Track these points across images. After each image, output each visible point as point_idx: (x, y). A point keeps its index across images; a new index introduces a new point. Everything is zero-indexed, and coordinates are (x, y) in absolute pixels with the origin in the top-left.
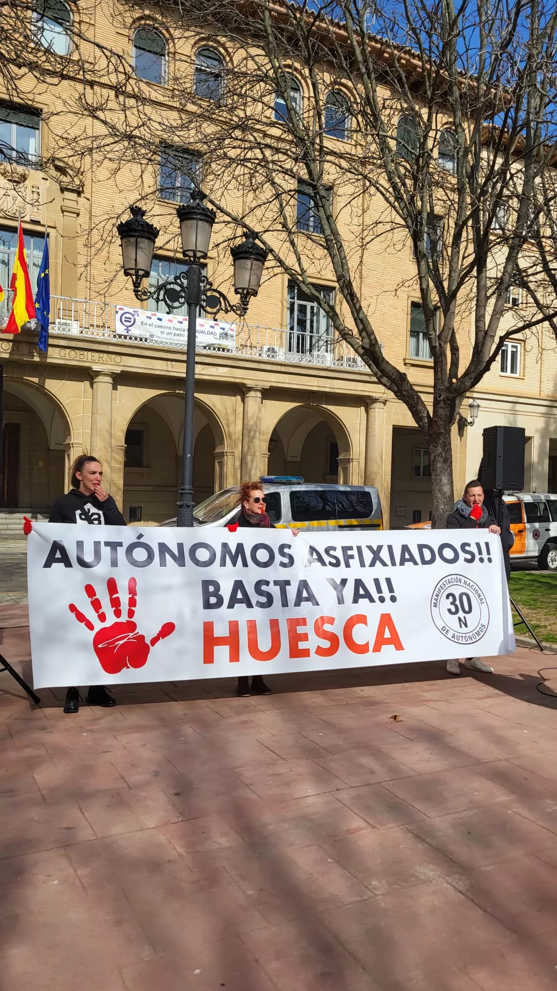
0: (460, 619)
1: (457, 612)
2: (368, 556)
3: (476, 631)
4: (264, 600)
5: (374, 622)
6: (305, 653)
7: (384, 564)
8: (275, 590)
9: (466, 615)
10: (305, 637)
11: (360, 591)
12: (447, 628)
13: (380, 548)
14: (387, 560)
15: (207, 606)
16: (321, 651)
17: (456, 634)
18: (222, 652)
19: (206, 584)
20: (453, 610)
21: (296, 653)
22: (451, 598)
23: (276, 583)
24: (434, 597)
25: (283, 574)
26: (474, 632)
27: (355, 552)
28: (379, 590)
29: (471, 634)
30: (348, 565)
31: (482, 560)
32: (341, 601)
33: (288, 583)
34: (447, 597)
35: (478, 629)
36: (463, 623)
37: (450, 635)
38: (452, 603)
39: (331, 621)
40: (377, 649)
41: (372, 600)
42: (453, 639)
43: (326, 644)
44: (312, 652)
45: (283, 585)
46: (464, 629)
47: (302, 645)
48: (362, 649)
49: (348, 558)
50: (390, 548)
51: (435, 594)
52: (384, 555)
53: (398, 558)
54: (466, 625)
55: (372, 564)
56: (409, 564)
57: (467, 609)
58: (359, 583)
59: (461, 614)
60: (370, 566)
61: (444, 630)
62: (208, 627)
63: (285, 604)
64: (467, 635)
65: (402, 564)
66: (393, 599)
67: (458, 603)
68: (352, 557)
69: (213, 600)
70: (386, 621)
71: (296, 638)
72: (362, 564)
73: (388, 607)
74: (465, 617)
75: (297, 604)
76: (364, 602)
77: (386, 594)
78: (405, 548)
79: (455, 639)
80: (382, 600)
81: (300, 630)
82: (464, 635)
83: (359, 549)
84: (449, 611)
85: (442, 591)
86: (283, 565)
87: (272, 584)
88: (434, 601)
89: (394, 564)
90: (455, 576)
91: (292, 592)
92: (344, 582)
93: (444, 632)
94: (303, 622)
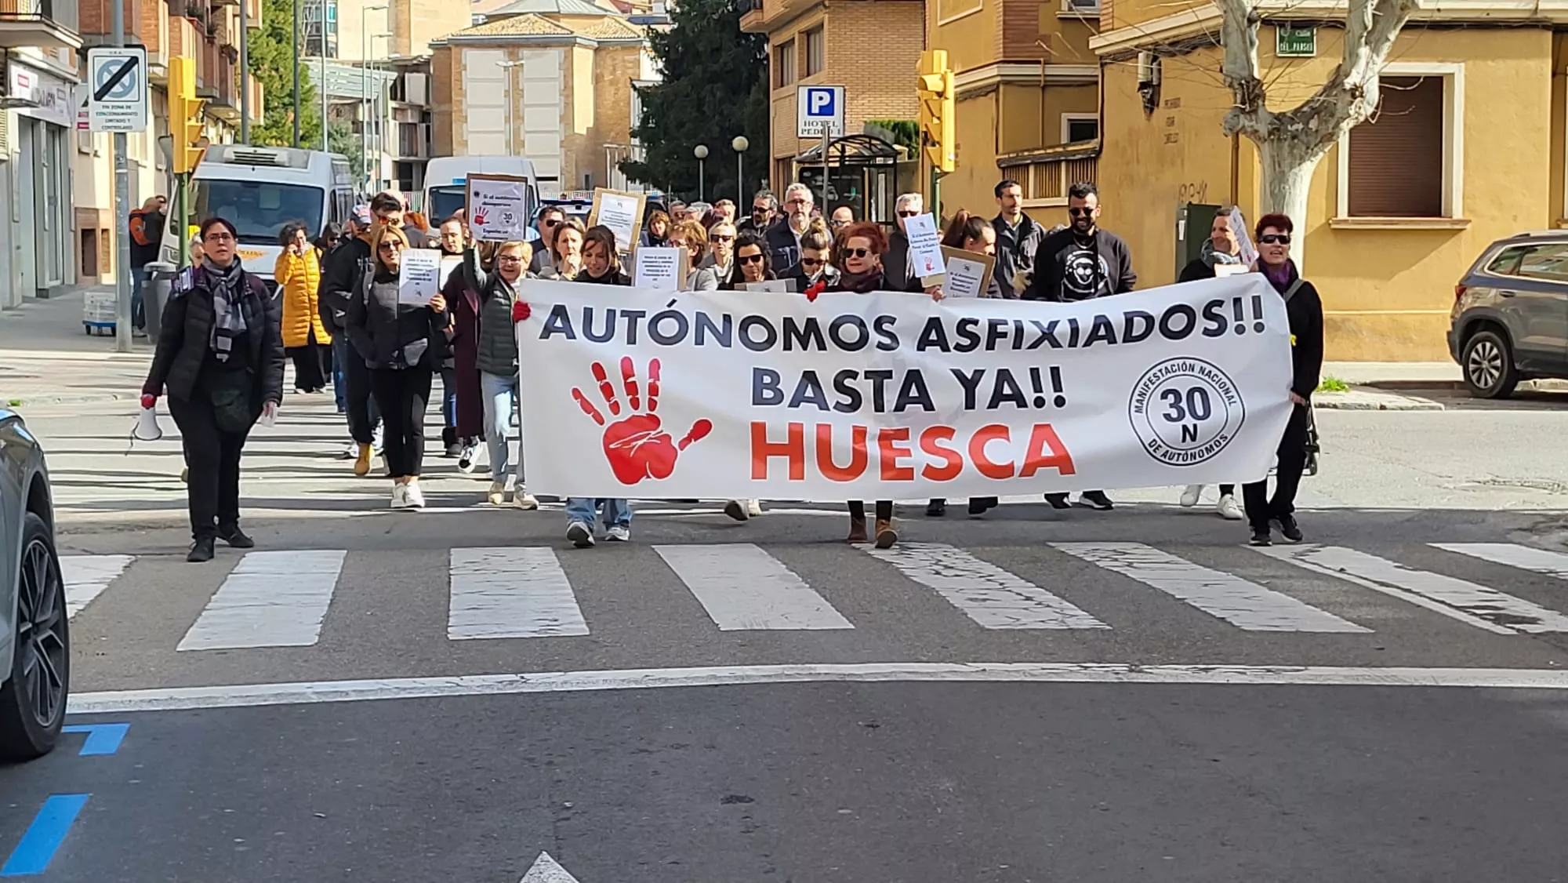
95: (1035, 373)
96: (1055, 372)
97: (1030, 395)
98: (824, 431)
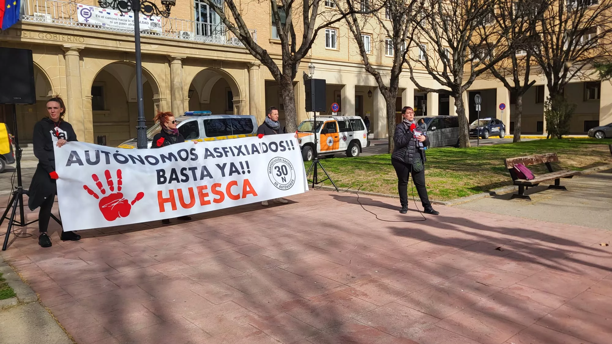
0: (282, 178)
1: (281, 175)
2: (236, 151)
3: (290, 183)
4: (184, 178)
5: (241, 184)
6: (208, 202)
7: (244, 154)
8: (189, 173)
9: (285, 176)
10: (207, 195)
11: (234, 170)
12: (277, 183)
13: (240, 147)
14: (245, 152)
15: (159, 182)
16: (216, 201)
17: (281, 185)
18: (168, 206)
19: (158, 172)
20: (279, 174)
21: (203, 203)
22: (277, 169)
23: (190, 169)
24: (269, 169)
25: (193, 164)
26: (289, 184)
27: (228, 150)
28: (243, 168)
29: (288, 185)
30: (227, 156)
31: (289, 149)
32: (223, 175)
33: (196, 168)
34: (275, 168)
35: (290, 182)
36: (284, 180)
37: (278, 187)
38: (278, 171)
39: (219, 185)
40: (244, 196)
41: (239, 173)
42: (280, 188)
43: (218, 197)
44: (212, 201)
45: (193, 169)
46: (285, 183)
47: (206, 199)
48: (237, 197)
49: (226, 152)
50: (246, 146)
51: (269, 167)
52: (243, 150)
53: (250, 151)
54: (285, 181)
55: (238, 155)
56: (256, 153)
57: (285, 173)
58: (232, 165)
59: (283, 176)
60: (237, 156)
61: (276, 184)
62: (160, 193)
63: (195, 179)
64: (286, 185)
65: (253, 153)
66: (249, 172)
67: (281, 170)
68: (228, 152)
69: (162, 179)
70: (247, 182)
71: (202, 195)
72: (234, 155)
73: (247, 176)
74: (285, 177)
75: (202, 178)
76: (234, 174)
77: (246, 170)
78: (253, 146)
79: (281, 188)
80: (244, 172)
81: (204, 191)
82: (284, 186)
83: (230, 148)
84: (277, 174)
85: (272, 166)
86: (192, 159)
87: (188, 169)
88: (269, 171)
89: (249, 154)
90: (278, 158)
91: (198, 173)
92: (225, 165)
93: (276, 185)
94: (206, 187)
95: (241, 163)
96: (247, 162)
97: (241, 170)
98: (180, 191)
